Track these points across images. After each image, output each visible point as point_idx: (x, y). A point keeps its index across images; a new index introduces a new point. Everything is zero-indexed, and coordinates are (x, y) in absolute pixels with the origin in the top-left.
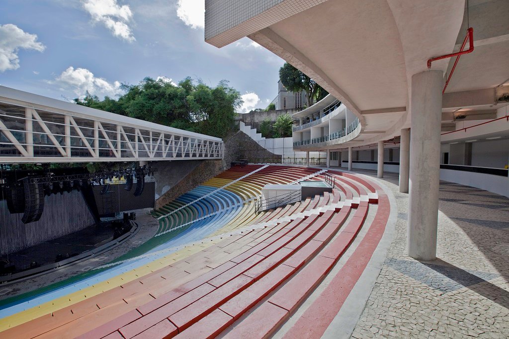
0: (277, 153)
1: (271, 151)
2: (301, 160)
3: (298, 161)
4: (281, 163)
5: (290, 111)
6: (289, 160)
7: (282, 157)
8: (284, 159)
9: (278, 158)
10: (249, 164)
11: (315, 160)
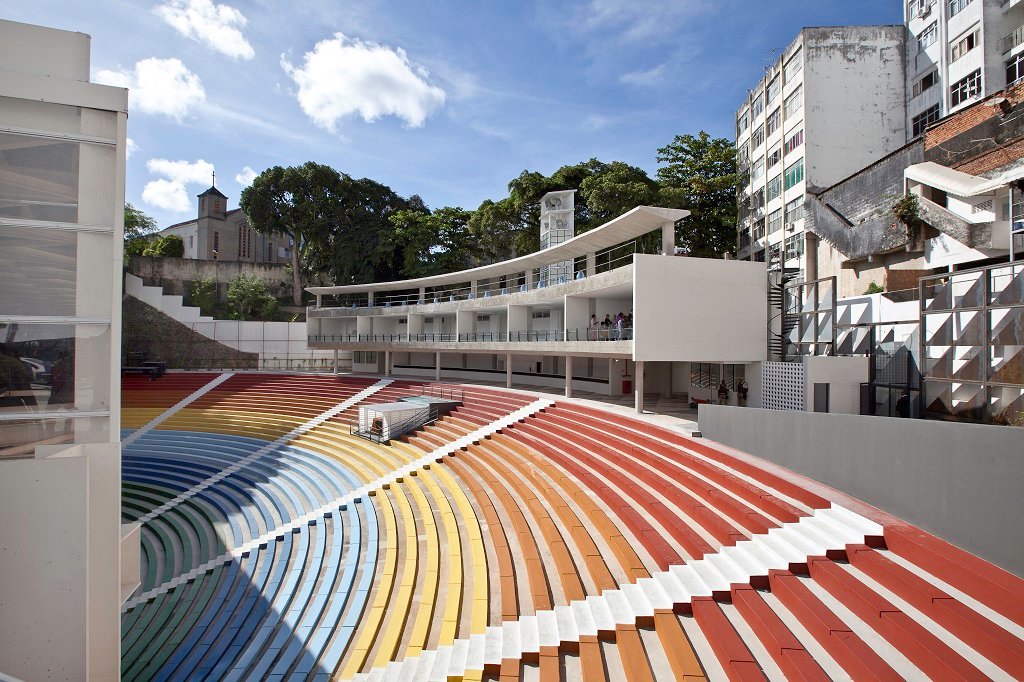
0: (246, 348)
1: (234, 346)
2: (301, 362)
3: (296, 364)
4: (257, 368)
5: (248, 266)
6: (277, 362)
7: (261, 357)
8: (264, 360)
9: (251, 359)
10: (169, 371)
11: (329, 362)
